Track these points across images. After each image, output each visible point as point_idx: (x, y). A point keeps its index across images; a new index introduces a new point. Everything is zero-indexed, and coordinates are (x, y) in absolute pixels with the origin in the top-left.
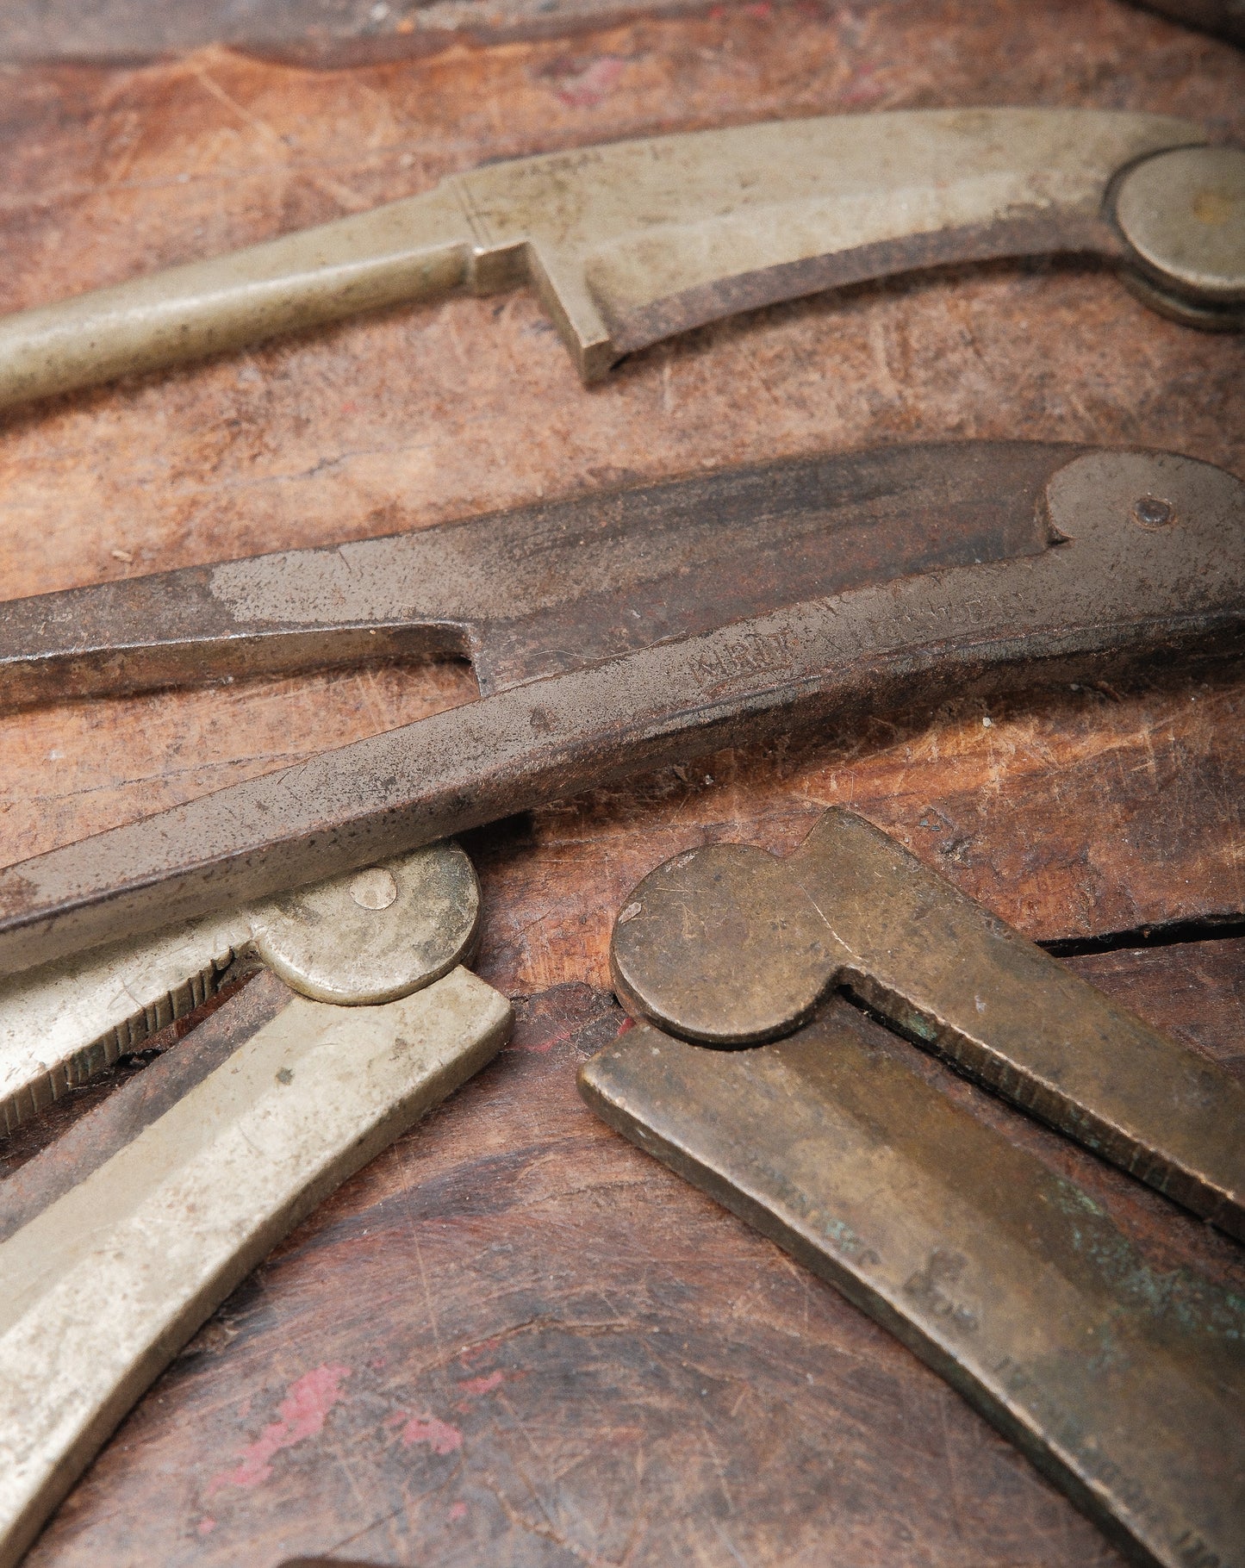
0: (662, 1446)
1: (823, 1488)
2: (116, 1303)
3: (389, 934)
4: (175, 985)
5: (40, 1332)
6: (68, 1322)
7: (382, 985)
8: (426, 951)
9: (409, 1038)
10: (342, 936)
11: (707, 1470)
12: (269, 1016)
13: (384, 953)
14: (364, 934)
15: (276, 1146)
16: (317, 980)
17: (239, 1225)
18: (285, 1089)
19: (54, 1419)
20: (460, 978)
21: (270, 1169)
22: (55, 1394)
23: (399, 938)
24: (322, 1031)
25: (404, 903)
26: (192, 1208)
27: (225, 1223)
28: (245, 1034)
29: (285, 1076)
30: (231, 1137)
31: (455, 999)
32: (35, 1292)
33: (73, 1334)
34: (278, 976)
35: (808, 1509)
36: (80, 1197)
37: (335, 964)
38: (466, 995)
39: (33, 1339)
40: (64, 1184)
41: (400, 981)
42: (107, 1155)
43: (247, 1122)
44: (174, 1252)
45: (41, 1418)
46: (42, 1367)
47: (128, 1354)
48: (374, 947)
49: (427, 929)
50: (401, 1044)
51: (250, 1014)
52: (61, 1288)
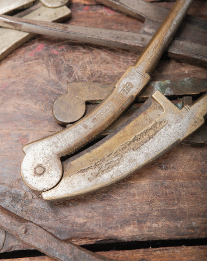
0: (84, 55)
1: (104, 61)
7: (55, 6)
8: (62, 2)
9: (57, 13)
11: (89, 58)
12: (39, 8)
16: (47, 4)
20: (65, 7)
22: (3, 45)
24: (45, 10)
28: (35, 9)
29: (39, 15)
34: (42, 3)
35: (102, 63)
37: (49, 2)
38: (65, 9)
41: (58, 5)
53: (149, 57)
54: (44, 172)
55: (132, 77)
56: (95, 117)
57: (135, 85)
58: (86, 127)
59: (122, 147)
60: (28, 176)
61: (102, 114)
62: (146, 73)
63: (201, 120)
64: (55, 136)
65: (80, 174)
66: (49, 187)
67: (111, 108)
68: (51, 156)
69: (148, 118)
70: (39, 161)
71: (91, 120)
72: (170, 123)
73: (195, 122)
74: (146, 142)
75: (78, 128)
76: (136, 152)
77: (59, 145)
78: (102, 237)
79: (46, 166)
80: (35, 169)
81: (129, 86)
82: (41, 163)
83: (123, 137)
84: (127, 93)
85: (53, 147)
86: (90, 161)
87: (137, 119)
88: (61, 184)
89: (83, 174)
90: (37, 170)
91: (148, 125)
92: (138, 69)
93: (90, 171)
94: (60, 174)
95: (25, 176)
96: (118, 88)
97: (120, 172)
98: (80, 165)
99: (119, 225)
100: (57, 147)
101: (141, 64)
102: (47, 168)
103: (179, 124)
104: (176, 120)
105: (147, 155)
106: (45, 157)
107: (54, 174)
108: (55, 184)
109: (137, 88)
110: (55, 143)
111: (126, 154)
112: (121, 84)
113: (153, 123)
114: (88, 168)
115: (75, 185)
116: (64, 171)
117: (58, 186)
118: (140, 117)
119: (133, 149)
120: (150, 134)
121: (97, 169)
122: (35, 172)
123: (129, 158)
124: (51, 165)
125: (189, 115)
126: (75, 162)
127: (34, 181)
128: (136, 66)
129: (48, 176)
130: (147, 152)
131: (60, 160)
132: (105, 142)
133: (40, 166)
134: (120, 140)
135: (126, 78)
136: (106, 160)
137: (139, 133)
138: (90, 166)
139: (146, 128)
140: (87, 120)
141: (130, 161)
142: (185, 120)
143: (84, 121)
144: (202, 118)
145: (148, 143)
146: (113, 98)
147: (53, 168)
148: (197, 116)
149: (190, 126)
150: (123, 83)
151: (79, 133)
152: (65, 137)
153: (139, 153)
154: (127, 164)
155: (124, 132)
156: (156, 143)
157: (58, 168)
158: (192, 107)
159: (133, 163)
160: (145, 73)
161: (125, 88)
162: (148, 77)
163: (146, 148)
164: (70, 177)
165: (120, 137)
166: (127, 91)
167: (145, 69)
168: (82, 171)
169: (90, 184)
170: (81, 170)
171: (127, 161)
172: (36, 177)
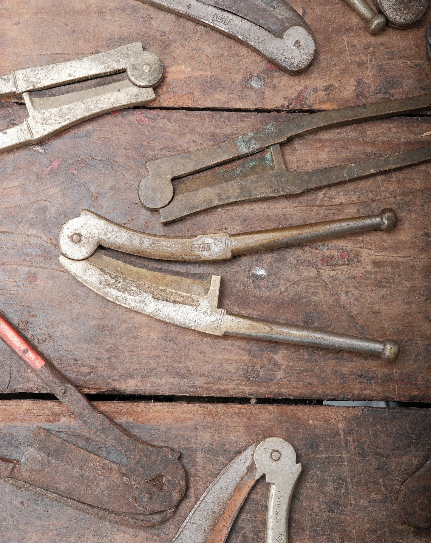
2: (80, 110)
3: (146, 76)
4: (112, 70)
5: (69, 108)
6: (73, 109)
7: (141, 84)
8: (149, 81)
9: (139, 94)
10: (139, 74)
12: (123, 80)
13: (143, 79)
14: (142, 75)
15: (112, 100)
17: (101, 108)
18: (118, 92)
19: (65, 121)
20: (151, 90)
21: (110, 103)
22: (67, 117)
23: (147, 78)
24: (128, 87)
25: (150, 72)
26: (97, 102)
27: (100, 107)
28: (118, 81)
29: (119, 90)
30: (107, 95)
31: (148, 92)
32: (71, 102)
33: (73, 111)
34: (127, 75)
36: (84, 92)
37: (136, 78)
38: (150, 92)
39: (68, 108)
40: (83, 89)
41: (144, 84)
42: (90, 88)
43: (110, 94)
44: (91, 107)
45: (63, 119)
46: (67, 113)
47: (78, 117)
48: (142, 77)
49: (151, 78)
50: (137, 95)
51: (120, 78)
52: (75, 104)
53: (248, 242)
54: (78, 242)
55: (217, 243)
56: (156, 242)
57: (212, 251)
58: (141, 242)
59: (149, 285)
60: (65, 233)
61: (164, 246)
62: (232, 251)
63: (221, 332)
64: (113, 225)
65: (99, 270)
66: (70, 257)
67: (175, 249)
68: (95, 237)
69: (190, 287)
70: (83, 231)
71: (150, 241)
72: (198, 308)
73: (215, 328)
74: (167, 301)
75: (135, 237)
76: (152, 300)
77: (109, 235)
78: (105, 387)
79: (84, 240)
80: (75, 234)
81: (208, 247)
82: (83, 233)
83: (158, 279)
84: (199, 251)
85: (103, 232)
86: (117, 270)
87: (184, 279)
88: (79, 263)
89: (101, 273)
90: (75, 236)
91: (184, 292)
92: (229, 241)
93: (108, 277)
94: (87, 255)
95: (63, 231)
96: (198, 240)
97: (126, 300)
98: (106, 265)
99: (123, 378)
100: (106, 235)
101: (235, 241)
102: (83, 242)
103: (203, 316)
104: (205, 310)
105: (157, 310)
106: (90, 233)
107: (83, 251)
108: (75, 258)
109: (210, 255)
110: (107, 231)
111: (145, 294)
112: (203, 239)
113: (188, 295)
114: (109, 273)
115: (87, 274)
116: (92, 257)
117: (75, 262)
118: (187, 279)
119: (153, 297)
120: (178, 300)
121: (114, 281)
122: (72, 236)
123: (143, 298)
124: (88, 243)
125: (218, 318)
126: (106, 259)
127: (65, 241)
128: (231, 239)
129: (77, 248)
130: (160, 308)
131: (97, 246)
132: (143, 268)
133: (79, 235)
134: (153, 279)
135: (212, 238)
136: (127, 281)
137: (171, 290)
138: (112, 273)
139: (179, 292)
140: (148, 238)
141: (142, 301)
142: (211, 318)
143: (144, 237)
144: (223, 331)
145: (168, 304)
146: (185, 243)
147: (87, 247)
148: (222, 326)
149: (208, 326)
150: (206, 240)
151: (131, 242)
152: (119, 234)
153: (154, 303)
154: (137, 301)
155: (163, 276)
156: (172, 310)
157: (89, 250)
158: (227, 316)
159: (142, 305)
160: (230, 250)
161: (202, 246)
162: (229, 255)
163: (162, 305)
164: (90, 265)
165: (157, 277)
166: (201, 249)
167: (234, 248)
168: (102, 271)
169: (97, 284)
170: (103, 269)
171: (140, 299)
172: (69, 240)
